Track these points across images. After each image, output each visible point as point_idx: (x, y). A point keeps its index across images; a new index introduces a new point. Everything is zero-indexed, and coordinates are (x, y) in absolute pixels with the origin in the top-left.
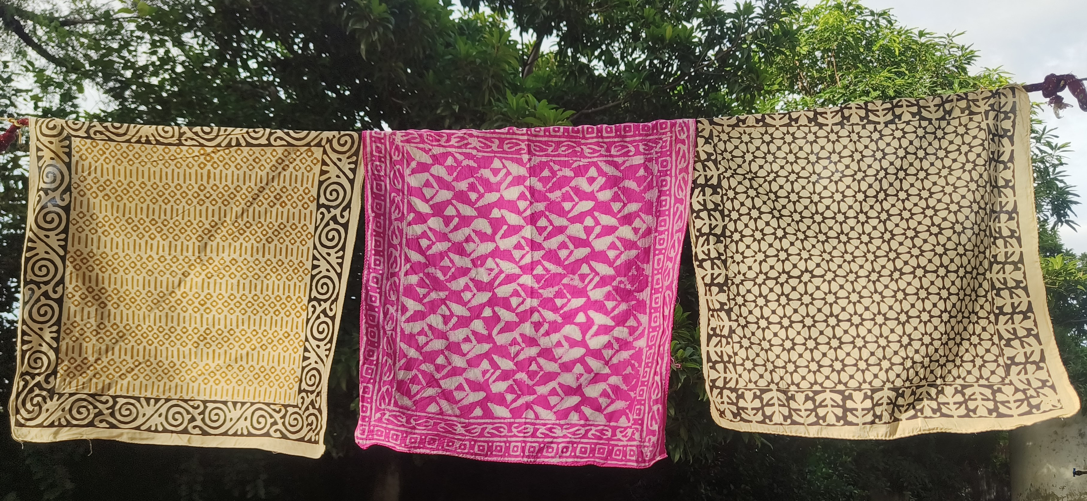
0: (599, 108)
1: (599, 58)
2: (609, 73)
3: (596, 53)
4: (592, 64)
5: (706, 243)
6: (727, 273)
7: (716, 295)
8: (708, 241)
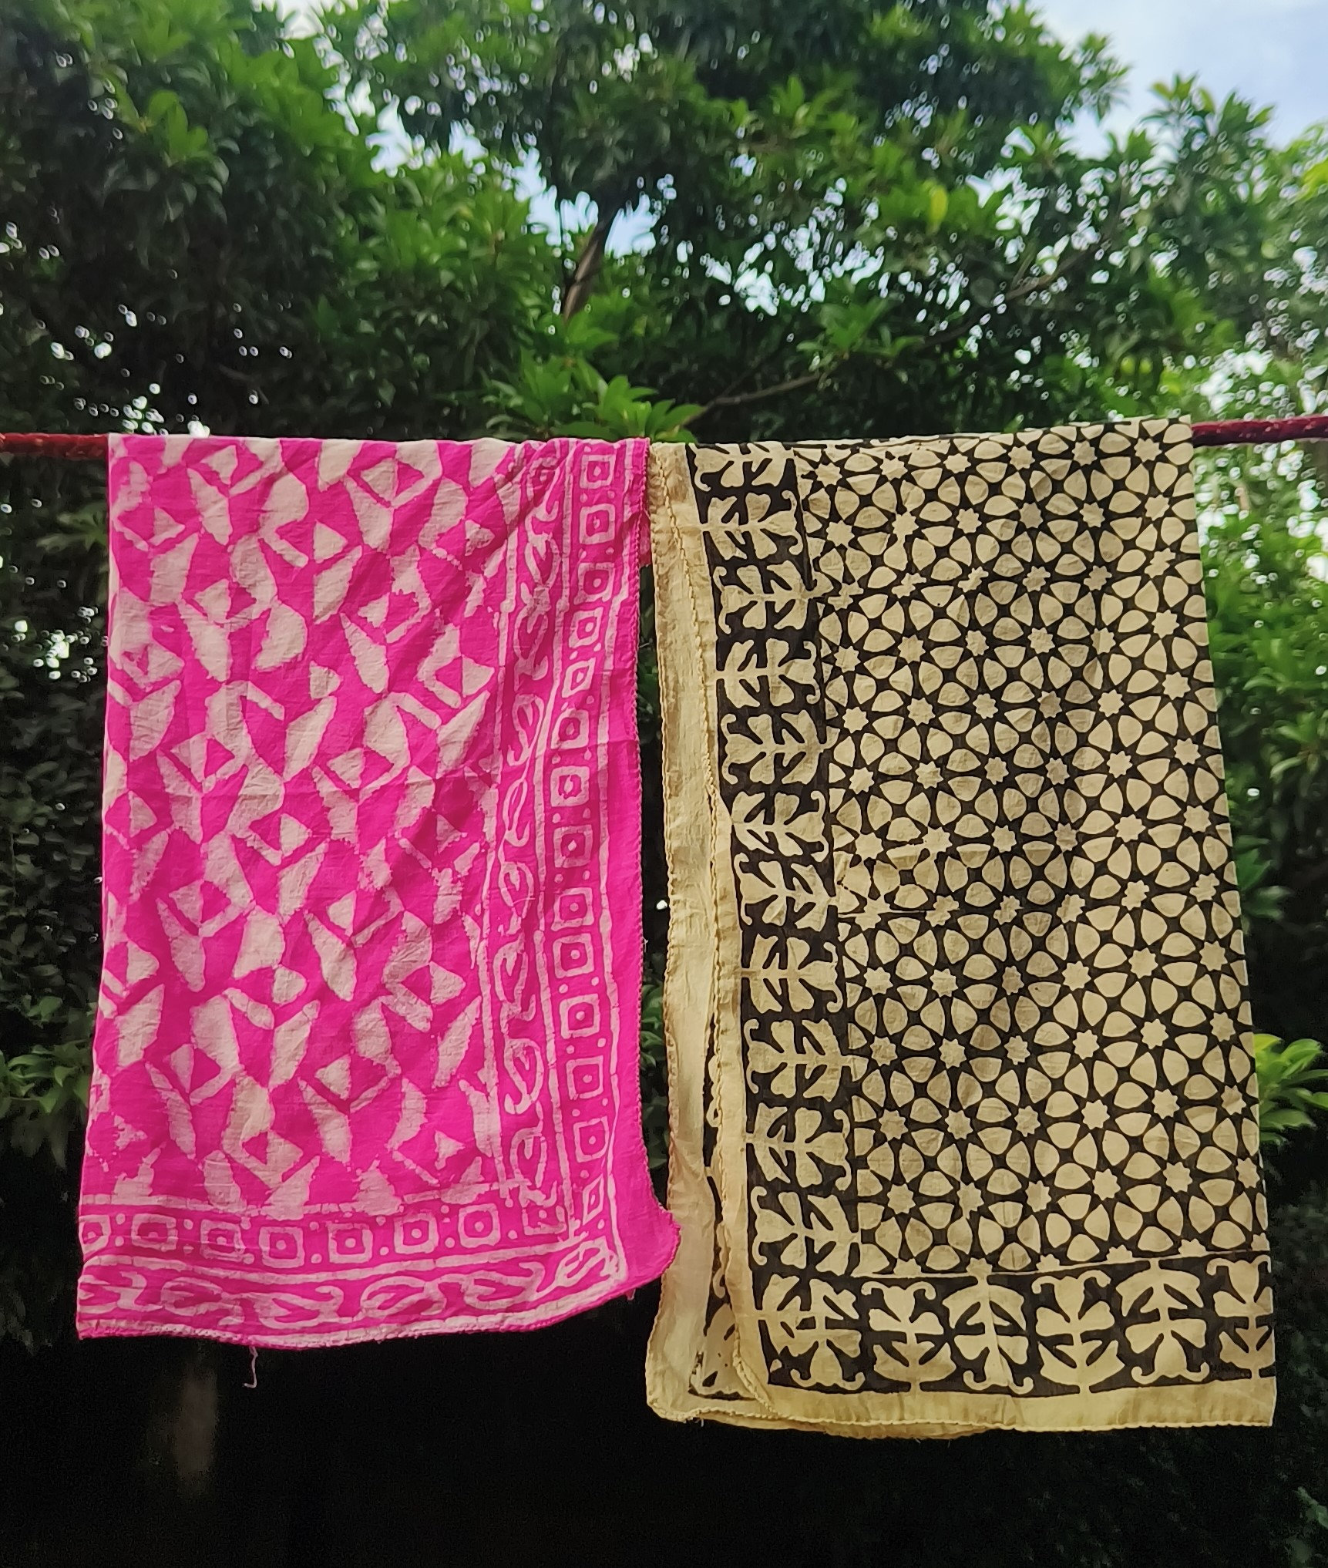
0: (761, 393)
1: (758, 266)
2: (783, 306)
4: (741, 284)
5: (761, 816)
6: (833, 902)
7: (801, 966)
8: (767, 809)
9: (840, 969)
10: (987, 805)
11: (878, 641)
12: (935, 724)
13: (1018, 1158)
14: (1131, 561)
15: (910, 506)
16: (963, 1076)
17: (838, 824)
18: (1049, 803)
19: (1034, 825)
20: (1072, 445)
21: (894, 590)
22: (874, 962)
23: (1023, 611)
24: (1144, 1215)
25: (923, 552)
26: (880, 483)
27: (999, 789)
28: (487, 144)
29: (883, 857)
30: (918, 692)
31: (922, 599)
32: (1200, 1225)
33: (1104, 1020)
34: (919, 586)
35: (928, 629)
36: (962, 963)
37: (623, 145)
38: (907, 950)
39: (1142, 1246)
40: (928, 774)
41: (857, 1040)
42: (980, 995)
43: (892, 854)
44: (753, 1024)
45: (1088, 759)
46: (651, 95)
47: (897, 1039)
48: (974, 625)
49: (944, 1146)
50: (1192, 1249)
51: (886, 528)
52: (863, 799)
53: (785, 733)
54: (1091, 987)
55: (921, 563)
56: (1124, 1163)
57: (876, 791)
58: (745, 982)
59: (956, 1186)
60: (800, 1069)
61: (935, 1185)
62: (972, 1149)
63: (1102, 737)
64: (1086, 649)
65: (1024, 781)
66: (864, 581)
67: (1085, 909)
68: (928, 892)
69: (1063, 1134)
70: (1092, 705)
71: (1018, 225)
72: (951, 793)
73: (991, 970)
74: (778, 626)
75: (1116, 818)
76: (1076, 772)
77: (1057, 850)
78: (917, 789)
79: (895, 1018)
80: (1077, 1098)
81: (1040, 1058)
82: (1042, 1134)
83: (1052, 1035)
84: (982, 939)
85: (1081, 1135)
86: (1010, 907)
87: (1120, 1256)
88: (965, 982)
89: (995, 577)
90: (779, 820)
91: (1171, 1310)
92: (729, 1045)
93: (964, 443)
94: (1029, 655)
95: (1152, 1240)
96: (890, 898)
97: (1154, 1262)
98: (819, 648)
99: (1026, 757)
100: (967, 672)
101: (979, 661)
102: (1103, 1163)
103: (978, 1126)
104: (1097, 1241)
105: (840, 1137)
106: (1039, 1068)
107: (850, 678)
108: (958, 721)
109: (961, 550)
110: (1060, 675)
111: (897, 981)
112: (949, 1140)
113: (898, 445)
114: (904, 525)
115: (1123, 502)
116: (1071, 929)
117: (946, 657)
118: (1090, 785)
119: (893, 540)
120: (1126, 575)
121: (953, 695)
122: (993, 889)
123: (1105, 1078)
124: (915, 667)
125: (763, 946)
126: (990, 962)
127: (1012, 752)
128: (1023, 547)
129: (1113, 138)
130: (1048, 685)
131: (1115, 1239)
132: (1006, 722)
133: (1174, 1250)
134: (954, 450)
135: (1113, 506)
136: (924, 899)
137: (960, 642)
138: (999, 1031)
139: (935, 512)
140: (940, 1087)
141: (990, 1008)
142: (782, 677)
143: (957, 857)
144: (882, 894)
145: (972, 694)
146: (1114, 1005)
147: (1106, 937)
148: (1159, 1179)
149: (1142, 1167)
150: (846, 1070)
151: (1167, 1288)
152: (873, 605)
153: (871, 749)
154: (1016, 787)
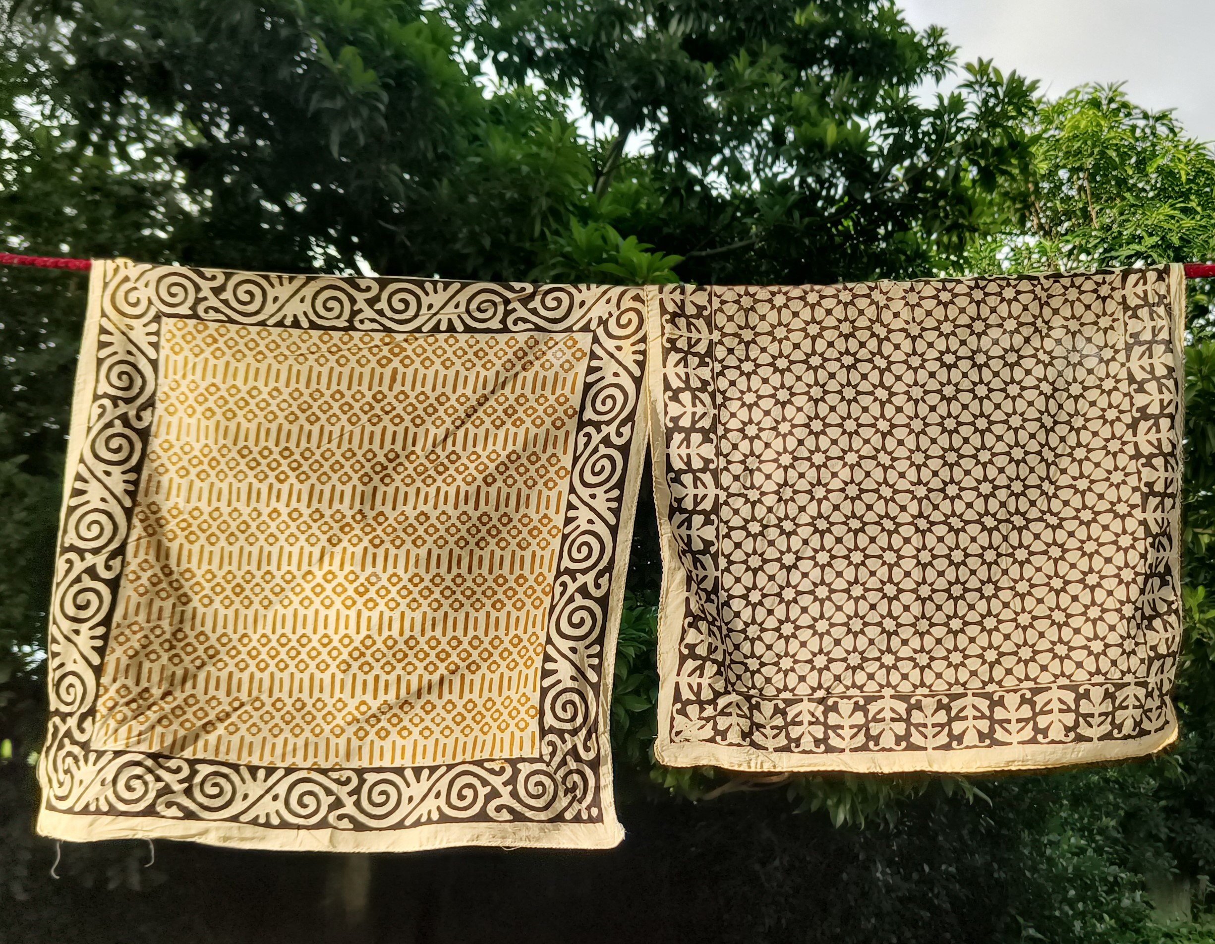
0: (719, 250)
1: (719, 169)
2: (734, 195)
3: (716, 160)
4: (708, 180)
28: (548, 82)
37: (636, 88)
46: (654, 57)
71: (881, 149)
129: (939, 97)
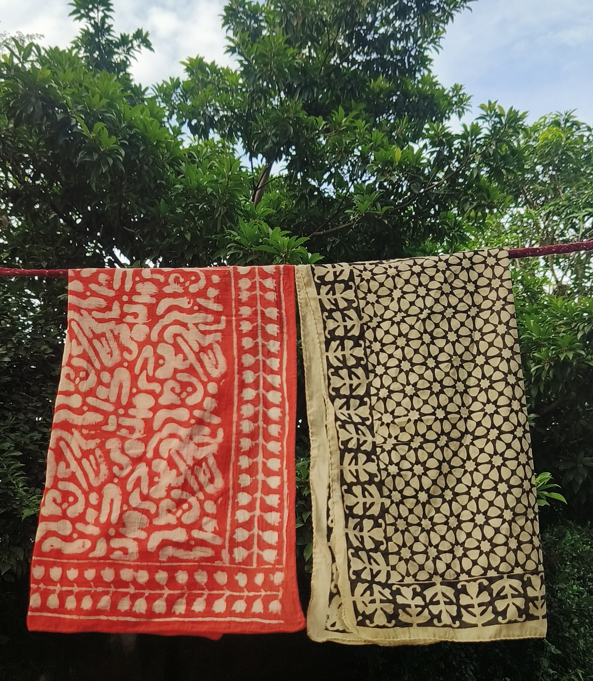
1: (329, 181)
2: (338, 196)
3: (326, 176)
4: (322, 188)
5: (345, 407)
6: (374, 440)
7: (364, 464)
8: (347, 405)
9: (378, 465)
10: (433, 401)
11: (389, 339)
12: (412, 370)
13: (450, 536)
14: (487, 304)
15: (399, 286)
16: (427, 505)
17: (375, 410)
18: (457, 399)
19: (451, 408)
20: (461, 260)
21: (394, 319)
22: (391, 463)
23: (444, 325)
24: (501, 558)
25: (405, 304)
26: (387, 278)
27: (437, 395)
28: (222, 136)
29: (393, 422)
30: (404, 358)
31: (405, 322)
32: (521, 561)
33: (482, 482)
34: (404, 317)
35: (407, 334)
36: (425, 462)
37: (275, 135)
38: (403, 458)
39: (501, 569)
40: (409, 390)
41: (386, 492)
42: (433, 474)
43: (396, 421)
44: (345, 487)
45: (472, 382)
46: (285, 116)
47: (401, 492)
48: (425, 331)
49: (421, 532)
50: (518, 571)
51: (390, 295)
52: (385, 400)
53: (353, 376)
54: (476, 470)
55: (404, 308)
56: (492, 538)
57: (389, 397)
58: (342, 471)
59: (427, 548)
60: (365, 504)
61: (419, 547)
62: (432, 533)
63: (477, 373)
64: (470, 339)
65: (447, 391)
66: (382, 316)
67: (473, 440)
68: (411, 435)
69: (467, 527)
70: (473, 361)
71: (429, 161)
72: (418, 396)
73: (437, 464)
74: (349, 335)
75: (484, 405)
76: (467, 387)
77: (461, 417)
78: (405, 396)
79: (400, 483)
80: (472, 513)
81: (457, 498)
82: (459, 527)
83: (461, 488)
84: (433, 452)
85: (475, 527)
86: (443, 440)
87: (492, 573)
88: (427, 469)
89: (433, 313)
90: (352, 408)
91: (512, 594)
92: (336, 495)
93: (419, 261)
94: (448, 342)
95: (503, 568)
96: (396, 438)
97: (505, 576)
98: (365, 342)
99: (448, 382)
100: (423, 350)
101: (428, 345)
102: (484, 538)
103: (434, 524)
104: (483, 568)
105: (381, 530)
106: (457, 501)
107: (377, 354)
108: (420, 368)
109: (419, 303)
110: (460, 349)
111: (400, 470)
112: (423, 530)
113: (394, 262)
114: (397, 294)
115: (482, 282)
116: (467, 447)
117: (415, 344)
118: (474, 392)
119: (393, 300)
120: (484, 310)
121: (418, 359)
122: (437, 433)
123: (483, 505)
124: (403, 349)
125: (348, 457)
126: (436, 461)
127: (442, 380)
128: (444, 300)
129: (464, 126)
130: (455, 354)
131: (490, 567)
132: (440, 368)
133: (512, 571)
134: (415, 264)
135: (478, 283)
136: (410, 438)
137: (420, 338)
138: (441, 488)
139: (409, 288)
140: (418, 510)
141: (437, 479)
142: (351, 355)
143: (422, 421)
144: (393, 436)
145: (426, 358)
146: (486, 476)
147: (482, 451)
148: (506, 544)
149: (500, 539)
150: (383, 504)
151: (511, 586)
152: (386, 325)
153: (387, 381)
154: (444, 393)
